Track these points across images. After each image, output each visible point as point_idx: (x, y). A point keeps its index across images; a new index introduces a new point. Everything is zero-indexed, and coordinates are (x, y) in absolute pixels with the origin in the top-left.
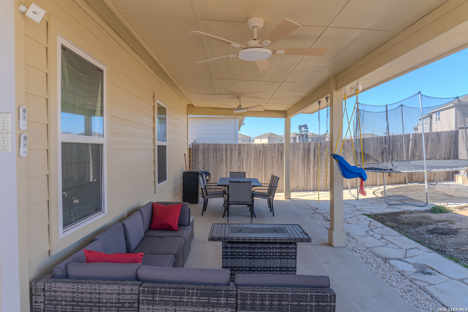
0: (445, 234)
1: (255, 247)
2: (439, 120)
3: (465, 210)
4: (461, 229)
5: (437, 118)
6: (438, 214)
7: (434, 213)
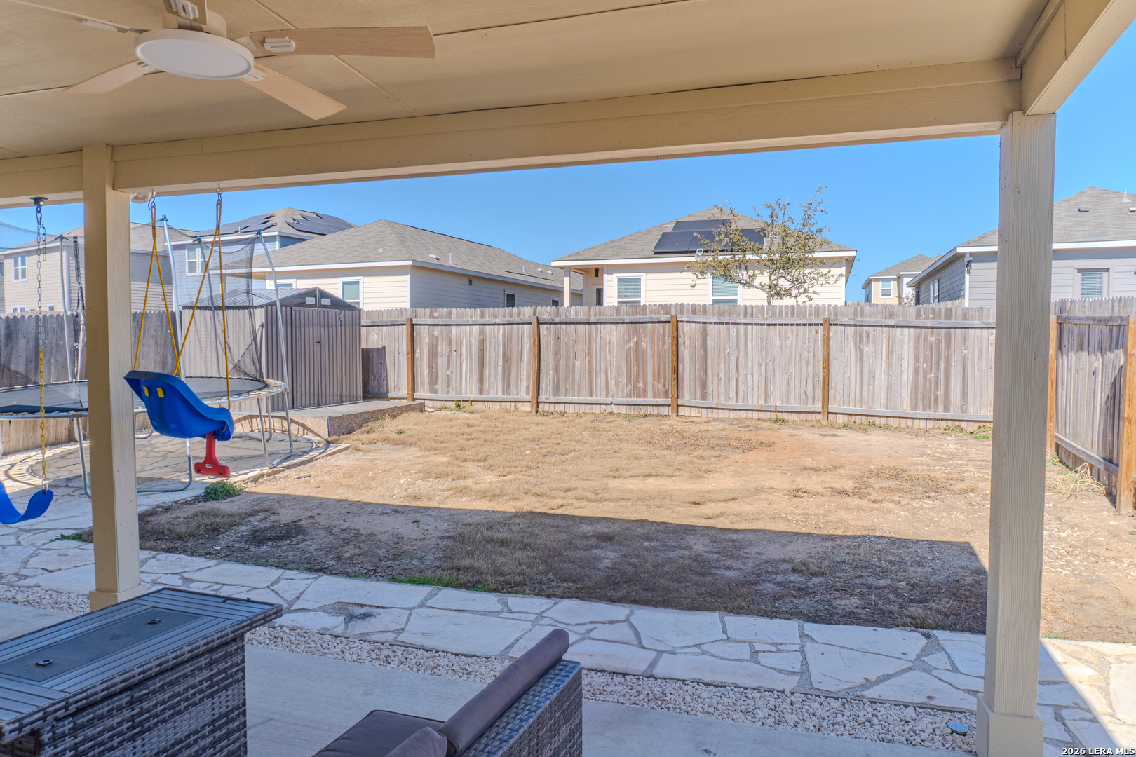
0: (287, 537)
1: (145, 692)
2: (24, 276)
3: (262, 483)
4: (300, 520)
5: (16, 271)
6: (224, 501)
7: (216, 500)
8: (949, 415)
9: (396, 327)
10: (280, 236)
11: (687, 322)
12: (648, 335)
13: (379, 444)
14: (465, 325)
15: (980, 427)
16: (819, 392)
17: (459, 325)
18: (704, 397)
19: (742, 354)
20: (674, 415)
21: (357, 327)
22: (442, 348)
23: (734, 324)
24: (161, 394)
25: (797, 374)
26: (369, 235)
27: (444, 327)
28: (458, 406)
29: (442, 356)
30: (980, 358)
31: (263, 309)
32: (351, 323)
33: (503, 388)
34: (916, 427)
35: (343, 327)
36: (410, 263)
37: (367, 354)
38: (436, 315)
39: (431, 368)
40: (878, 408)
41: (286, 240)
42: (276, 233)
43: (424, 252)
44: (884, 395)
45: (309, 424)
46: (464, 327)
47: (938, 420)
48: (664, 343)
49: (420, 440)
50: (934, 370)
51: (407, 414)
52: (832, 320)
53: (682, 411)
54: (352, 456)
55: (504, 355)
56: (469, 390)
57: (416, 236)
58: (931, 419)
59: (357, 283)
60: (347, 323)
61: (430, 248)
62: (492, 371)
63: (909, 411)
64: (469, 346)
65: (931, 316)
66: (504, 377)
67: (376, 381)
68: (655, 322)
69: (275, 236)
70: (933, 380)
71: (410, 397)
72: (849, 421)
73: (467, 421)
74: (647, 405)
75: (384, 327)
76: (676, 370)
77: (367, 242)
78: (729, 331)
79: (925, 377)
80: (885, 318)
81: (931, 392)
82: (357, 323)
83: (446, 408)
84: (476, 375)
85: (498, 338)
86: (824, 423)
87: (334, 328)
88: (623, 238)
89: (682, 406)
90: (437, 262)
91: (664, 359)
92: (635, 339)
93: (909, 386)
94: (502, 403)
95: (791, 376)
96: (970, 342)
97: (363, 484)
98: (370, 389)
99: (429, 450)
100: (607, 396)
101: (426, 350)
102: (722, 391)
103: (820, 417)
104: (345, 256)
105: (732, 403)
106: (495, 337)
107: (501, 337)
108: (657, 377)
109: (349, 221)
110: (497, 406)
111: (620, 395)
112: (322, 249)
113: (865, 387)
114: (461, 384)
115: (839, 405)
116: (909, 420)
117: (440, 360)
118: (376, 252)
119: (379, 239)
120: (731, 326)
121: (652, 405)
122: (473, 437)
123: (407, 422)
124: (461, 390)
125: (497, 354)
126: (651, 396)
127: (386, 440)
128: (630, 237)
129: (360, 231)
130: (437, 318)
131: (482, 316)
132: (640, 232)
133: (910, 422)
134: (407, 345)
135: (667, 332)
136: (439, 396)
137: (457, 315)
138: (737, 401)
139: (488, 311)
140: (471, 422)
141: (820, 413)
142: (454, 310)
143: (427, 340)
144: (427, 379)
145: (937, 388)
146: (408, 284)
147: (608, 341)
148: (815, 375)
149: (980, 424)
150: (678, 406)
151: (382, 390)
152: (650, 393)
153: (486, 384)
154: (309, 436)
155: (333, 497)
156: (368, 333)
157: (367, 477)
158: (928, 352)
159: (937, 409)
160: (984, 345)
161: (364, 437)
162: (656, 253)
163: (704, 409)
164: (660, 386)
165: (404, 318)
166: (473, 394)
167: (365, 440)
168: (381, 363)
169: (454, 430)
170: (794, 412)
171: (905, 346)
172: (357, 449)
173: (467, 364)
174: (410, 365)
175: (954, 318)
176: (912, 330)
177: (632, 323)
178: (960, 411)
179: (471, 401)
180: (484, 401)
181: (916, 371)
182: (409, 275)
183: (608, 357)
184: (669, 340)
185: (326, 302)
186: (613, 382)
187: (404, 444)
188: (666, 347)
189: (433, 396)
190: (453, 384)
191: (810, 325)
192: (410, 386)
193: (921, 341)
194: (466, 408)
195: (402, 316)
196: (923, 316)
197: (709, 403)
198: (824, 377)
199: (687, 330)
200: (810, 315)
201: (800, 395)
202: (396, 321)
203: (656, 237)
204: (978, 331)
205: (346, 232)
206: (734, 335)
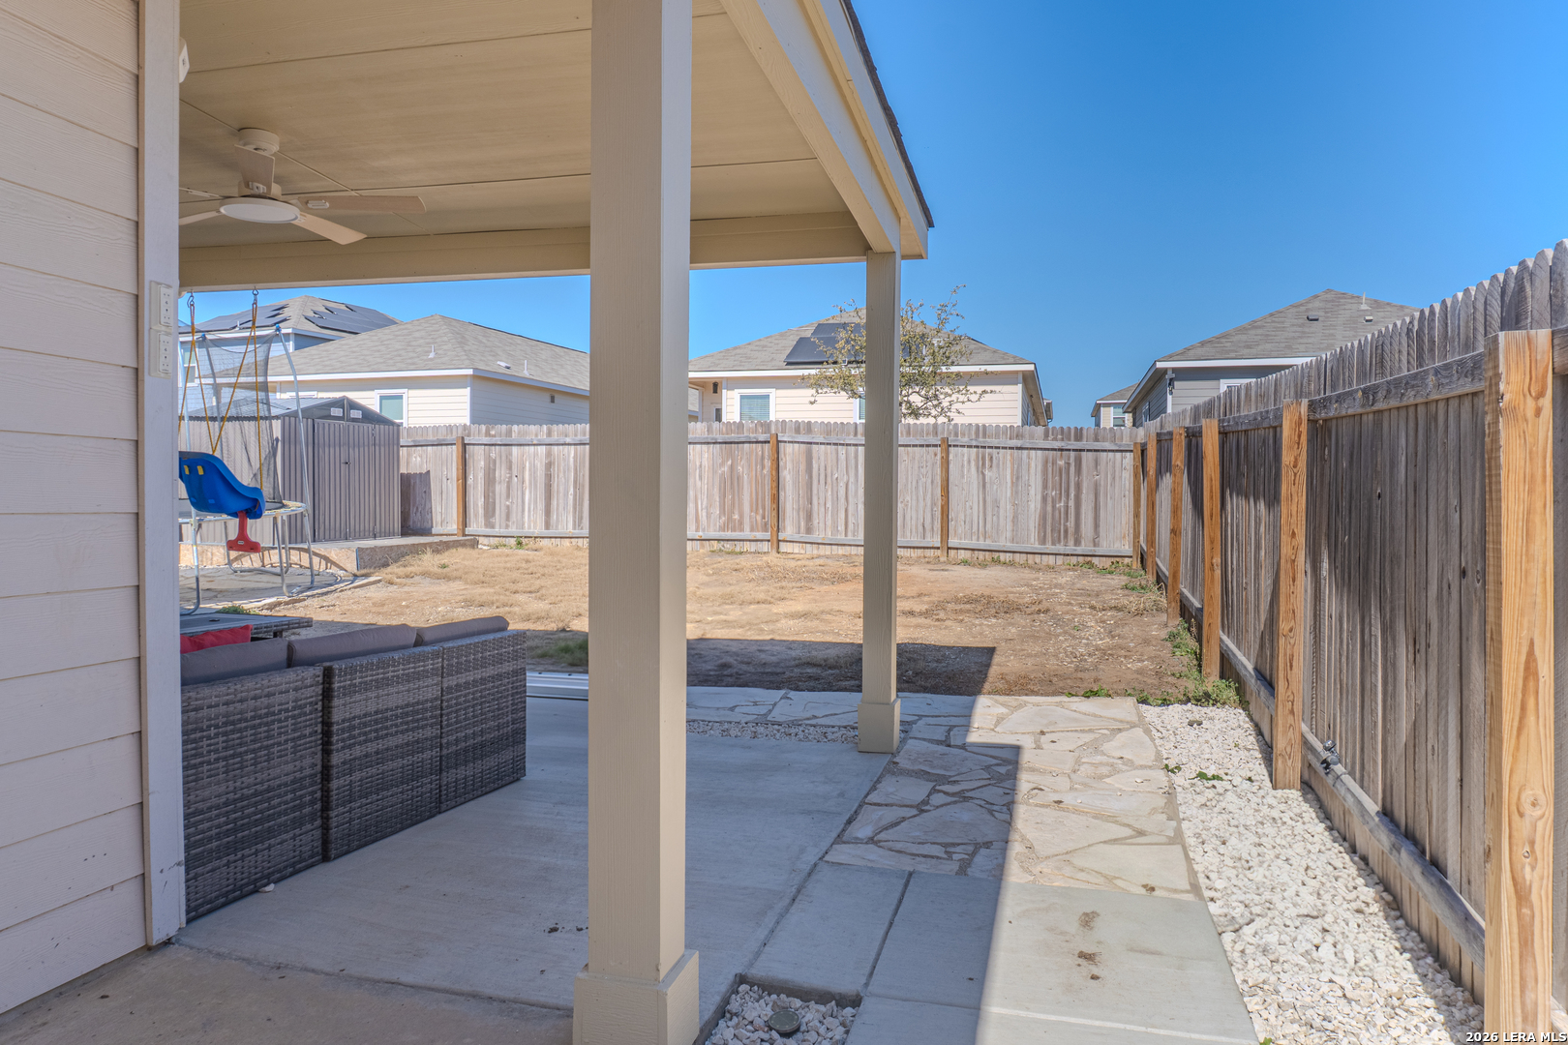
3: (279, 609)
8: (1079, 550)
9: (444, 447)
10: (296, 334)
11: (789, 442)
12: (745, 457)
13: (416, 578)
14: (529, 445)
15: (1113, 563)
16: (938, 525)
17: (521, 445)
18: (809, 530)
19: (852, 480)
20: (774, 551)
21: (395, 447)
22: (501, 473)
23: (843, 445)
24: (201, 471)
25: (914, 503)
26: (417, 335)
27: (502, 447)
28: (520, 544)
29: (500, 482)
30: (1113, 484)
31: (279, 421)
32: (387, 442)
33: (574, 522)
34: (1044, 563)
35: (377, 448)
36: (470, 372)
37: (407, 481)
38: (493, 433)
39: (486, 497)
40: (1004, 543)
41: (304, 340)
42: (290, 331)
43: (490, 358)
44: (1009, 527)
45: (333, 556)
46: (527, 448)
47: (1068, 555)
48: (763, 467)
49: (466, 573)
50: (1063, 499)
51: (455, 550)
52: (952, 441)
53: (784, 547)
54: (385, 589)
55: (575, 482)
56: (534, 524)
57: (480, 338)
58: (1060, 554)
59: (400, 397)
60: (382, 443)
61: (499, 353)
62: (561, 501)
63: (1037, 545)
64: (533, 472)
65: (1060, 437)
66: (575, 508)
67: (419, 514)
68: (753, 442)
69: (289, 334)
70: (1062, 509)
71: (461, 532)
72: (972, 558)
73: (525, 557)
74: (743, 540)
75: (429, 448)
76: (776, 499)
77: (414, 343)
78: (837, 453)
79: (1054, 507)
80: (1010, 439)
81: (1060, 524)
82: (395, 442)
83: (505, 546)
84: (541, 505)
85: (569, 461)
86: (943, 559)
87: (366, 449)
88: (749, 344)
89: (784, 541)
90: (507, 372)
91: (763, 485)
92: (730, 462)
93: (1037, 516)
94: (573, 540)
95: (907, 505)
96: (1102, 467)
97: (395, 611)
98: (411, 523)
99: (476, 583)
100: (697, 530)
101: (481, 475)
102: (829, 523)
103: (938, 552)
104: (384, 362)
105: (841, 537)
106: (564, 460)
107: (572, 460)
108: (754, 509)
109: (391, 314)
110: (566, 542)
111: (712, 529)
112: (354, 352)
113: (989, 518)
114: (523, 517)
115: (961, 539)
116: (1036, 556)
117: (498, 488)
118: (425, 358)
119: (431, 341)
120: (840, 447)
121: (750, 541)
122: (530, 571)
123: (456, 558)
124: (523, 524)
125: (567, 480)
126: (748, 529)
127: (425, 574)
128: (758, 343)
129: (406, 329)
130: (494, 436)
131: (549, 434)
132: (771, 336)
133: (1038, 558)
134: (457, 469)
135: (766, 453)
136: (497, 531)
137: (519, 432)
138: (846, 535)
139: (557, 428)
140: (530, 558)
141: (938, 548)
142: (515, 428)
143: (482, 463)
144: (481, 511)
145: (1067, 519)
146: (468, 399)
147: (698, 464)
148: (934, 504)
149: (1113, 559)
150: (779, 541)
151: (425, 524)
152: (747, 527)
153: (554, 517)
154: (333, 570)
155: (360, 622)
156: (409, 455)
157: (401, 606)
158: (1057, 478)
159: (1067, 542)
160: (1117, 469)
161: (401, 571)
162: (789, 364)
163: (809, 545)
164: (759, 518)
165: (454, 437)
166: (538, 529)
167: (401, 574)
168: (425, 492)
169: (508, 565)
170: (910, 547)
171: (1032, 471)
172: (391, 583)
173: (530, 493)
174: (461, 494)
175: (1085, 439)
176: (1039, 452)
177: (726, 443)
178: (1092, 545)
179: (536, 537)
180: (551, 537)
181: (1044, 499)
182: (469, 388)
183: (699, 483)
184: (768, 463)
185: (356, 414)
186: (704, 514)
187: (448, 578)
188: (765, 472)
189: (489, 531)
190: (513, 518)
191: (928, 446)
192: (461, 519)
193: (1050, 464)
194: (529, 546)
195: (452, 434)
196: (1051, 437)
197: (816, 536)
198: (942, 507)
199: (789, 452)
200: (927, 434)
201: (917, 528)
202: (444, 440)
203: (791, 342)
204: (1110, 454)
205: (386, 330)
206: (842, 457)
